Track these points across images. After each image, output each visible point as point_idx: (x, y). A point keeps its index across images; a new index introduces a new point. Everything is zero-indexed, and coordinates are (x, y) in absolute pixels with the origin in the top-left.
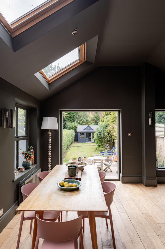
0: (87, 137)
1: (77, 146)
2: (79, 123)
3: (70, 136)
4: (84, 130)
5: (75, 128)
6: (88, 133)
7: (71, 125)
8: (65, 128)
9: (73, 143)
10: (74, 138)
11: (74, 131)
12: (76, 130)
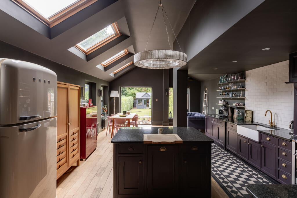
0: (145, 103)
1: (135, 111)
2: (138, 90)
3: (129, 102)
4: (142, 97)
5: (134, 95)
6: (146, 100)
7: (130, 92)
8: (125, 94)
9: (131, 109)
10: (132, 105)
11: (132, 97)
12: (134, 97)
